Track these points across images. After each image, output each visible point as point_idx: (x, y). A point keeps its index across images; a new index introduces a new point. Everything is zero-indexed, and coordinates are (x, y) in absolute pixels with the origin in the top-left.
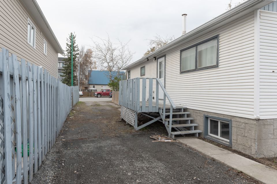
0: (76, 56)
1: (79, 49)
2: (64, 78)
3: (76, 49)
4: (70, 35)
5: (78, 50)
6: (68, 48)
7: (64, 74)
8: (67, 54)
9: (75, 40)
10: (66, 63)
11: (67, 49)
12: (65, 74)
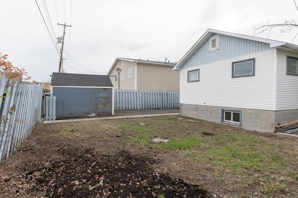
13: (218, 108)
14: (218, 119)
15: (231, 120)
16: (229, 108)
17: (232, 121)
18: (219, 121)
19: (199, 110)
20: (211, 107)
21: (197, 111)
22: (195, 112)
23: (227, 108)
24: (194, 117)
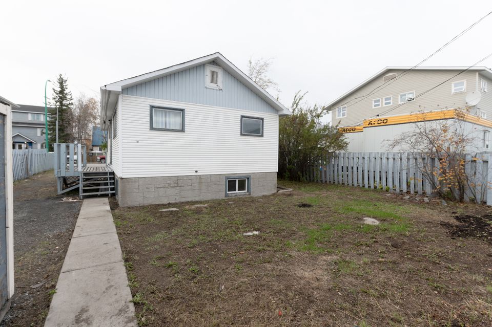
0: (69, 106)
1: (73, 98)
2: (49, 136)
3: (68, 97)
4: (59, 77)
5: (71, 99)
6: (55, 94)
7: (50, 131)
8: (55, 103)
9: (66, 84)
10: (53, 116)
11: (53, 97)
12: (52, 132)
13: (220, 178)
14: (220, 193)
15: (235, 190)
16: (236, 175)
17: (237, 191)
18: (221, 196)
19: (183, 185)
20: (209, 176)
21: (178, 188)
22: (171, 192)
23: (234, 175)
24: (172, 202)
